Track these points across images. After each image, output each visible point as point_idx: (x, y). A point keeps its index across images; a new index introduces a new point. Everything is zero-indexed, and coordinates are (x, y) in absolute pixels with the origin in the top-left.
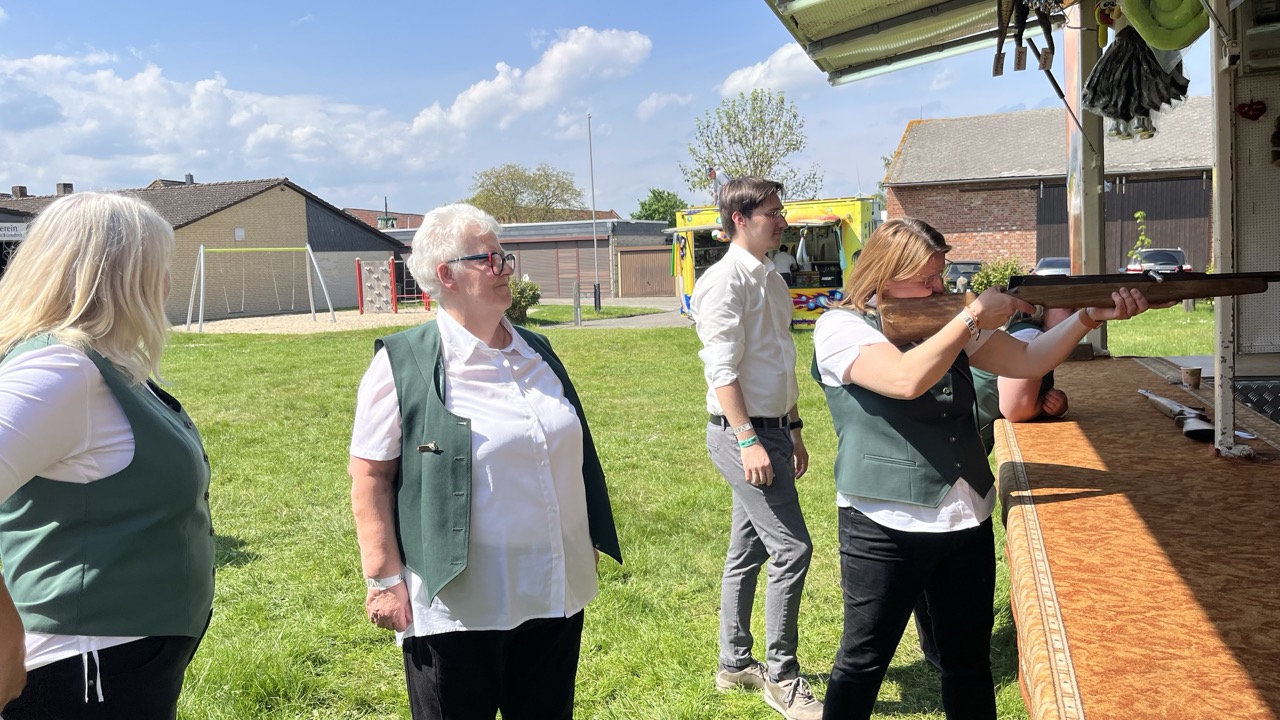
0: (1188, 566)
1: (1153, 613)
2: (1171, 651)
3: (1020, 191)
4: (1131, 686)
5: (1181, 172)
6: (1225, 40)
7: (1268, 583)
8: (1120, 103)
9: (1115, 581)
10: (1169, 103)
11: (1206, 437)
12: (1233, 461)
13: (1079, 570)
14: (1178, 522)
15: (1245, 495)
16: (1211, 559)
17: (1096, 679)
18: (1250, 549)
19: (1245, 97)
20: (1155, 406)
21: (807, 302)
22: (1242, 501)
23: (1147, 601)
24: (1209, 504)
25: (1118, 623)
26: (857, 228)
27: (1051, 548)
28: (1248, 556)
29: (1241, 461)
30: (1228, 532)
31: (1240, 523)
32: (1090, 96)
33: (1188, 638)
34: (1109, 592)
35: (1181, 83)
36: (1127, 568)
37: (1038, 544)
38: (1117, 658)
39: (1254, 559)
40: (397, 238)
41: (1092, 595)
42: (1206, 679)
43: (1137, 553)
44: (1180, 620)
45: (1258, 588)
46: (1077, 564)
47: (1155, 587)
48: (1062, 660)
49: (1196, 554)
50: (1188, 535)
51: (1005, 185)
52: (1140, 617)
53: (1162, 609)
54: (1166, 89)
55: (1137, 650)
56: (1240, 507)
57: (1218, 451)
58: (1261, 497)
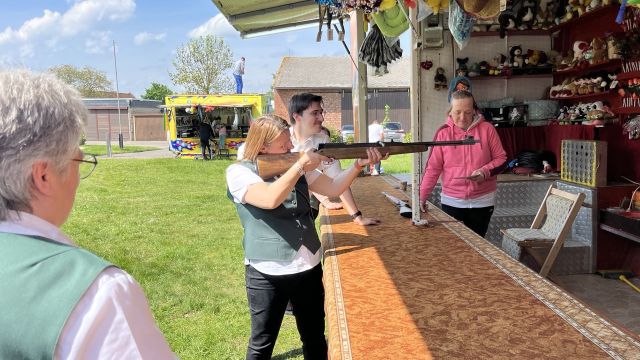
0: (401, 285)
1: (387, 312)
2: (394, 333)
3: (334, 94)
4: (377, 356)
5: (399, 88)
6: (416, 35)
7: (434, 291)
8: (375, 59)
9: (370, 296)
10: (395, 60)
11: (408, 215)
12: (420, 228)
13: (355, 291)
14: (397, 261)
15: (424, 245)
16: (411, 280)
17: (361, 354)
18: (427, 273)
19: (424, 60)
20: (388, 200)
22: (424, 248)
23: (384, 306)
24: (410, 250)
25: (372, 320)
26: (259, 109)
27: (343, 280)
28: (426, 277)
29: (423, 228)
30: (418, 265)
31: (422, 259)
32: (362, 55)
33: (402, 325)
34: (368, 303)
35: (399, 51)
36: (376, 288)
37: (337, 278)
38: (370, 341)
39: (429, 278)
41: (361, 305)
42: (409, 348)
43: (380, 279)
44: (398, 315)
45: (430, 294)
46: (354, 288)
47: (388, 298)
48: (346, 345)
49: (404, 277)
50: (401, 268)
51: (328, 91)
52: (381, 315)
53: (391, 310)
54: (394, 53)
55: (379, 335)
56: (422, 251)
57: (414, 223)
58: (431, 245)
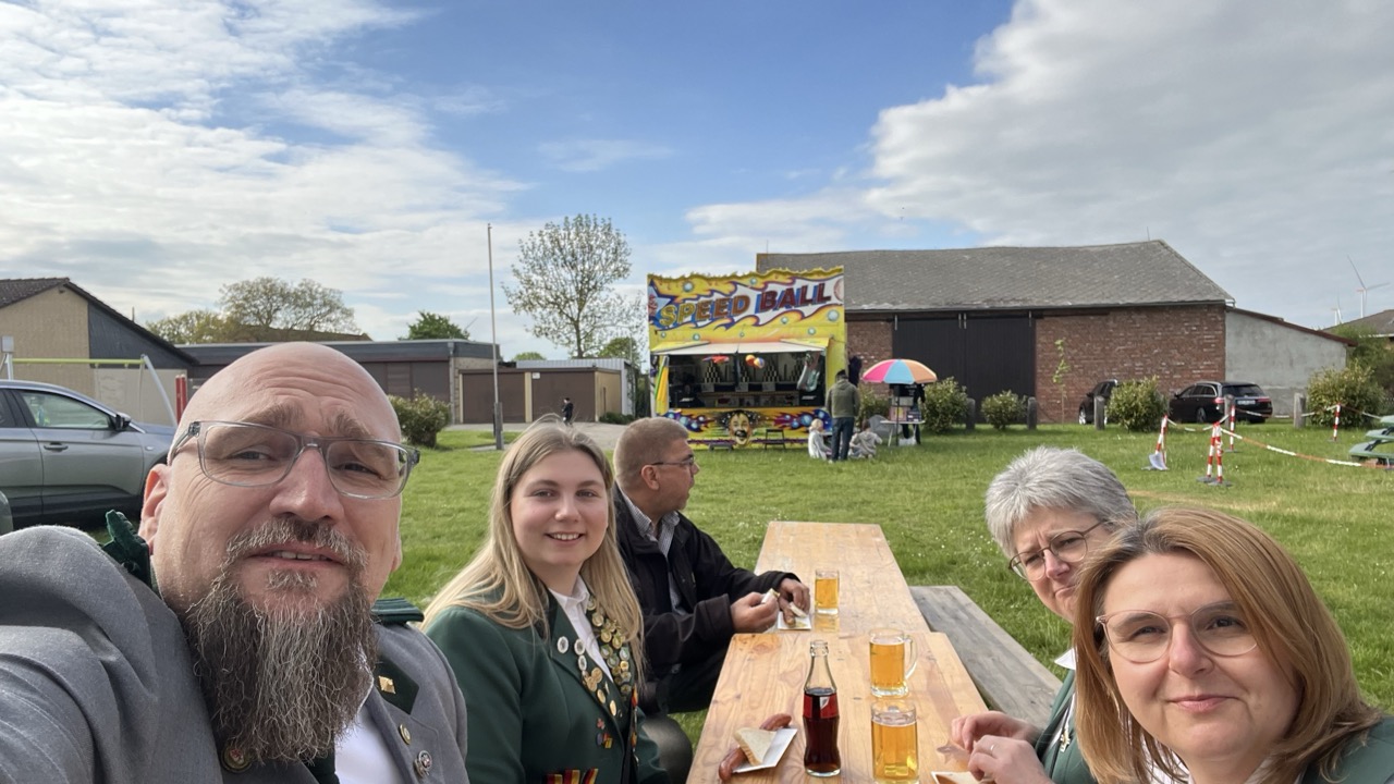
3: (877, 323)
5: (1012, 311)
21: (791, 421)
40: (193, 355)
51: (863, 317)
